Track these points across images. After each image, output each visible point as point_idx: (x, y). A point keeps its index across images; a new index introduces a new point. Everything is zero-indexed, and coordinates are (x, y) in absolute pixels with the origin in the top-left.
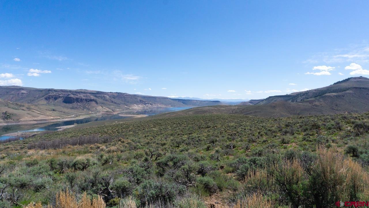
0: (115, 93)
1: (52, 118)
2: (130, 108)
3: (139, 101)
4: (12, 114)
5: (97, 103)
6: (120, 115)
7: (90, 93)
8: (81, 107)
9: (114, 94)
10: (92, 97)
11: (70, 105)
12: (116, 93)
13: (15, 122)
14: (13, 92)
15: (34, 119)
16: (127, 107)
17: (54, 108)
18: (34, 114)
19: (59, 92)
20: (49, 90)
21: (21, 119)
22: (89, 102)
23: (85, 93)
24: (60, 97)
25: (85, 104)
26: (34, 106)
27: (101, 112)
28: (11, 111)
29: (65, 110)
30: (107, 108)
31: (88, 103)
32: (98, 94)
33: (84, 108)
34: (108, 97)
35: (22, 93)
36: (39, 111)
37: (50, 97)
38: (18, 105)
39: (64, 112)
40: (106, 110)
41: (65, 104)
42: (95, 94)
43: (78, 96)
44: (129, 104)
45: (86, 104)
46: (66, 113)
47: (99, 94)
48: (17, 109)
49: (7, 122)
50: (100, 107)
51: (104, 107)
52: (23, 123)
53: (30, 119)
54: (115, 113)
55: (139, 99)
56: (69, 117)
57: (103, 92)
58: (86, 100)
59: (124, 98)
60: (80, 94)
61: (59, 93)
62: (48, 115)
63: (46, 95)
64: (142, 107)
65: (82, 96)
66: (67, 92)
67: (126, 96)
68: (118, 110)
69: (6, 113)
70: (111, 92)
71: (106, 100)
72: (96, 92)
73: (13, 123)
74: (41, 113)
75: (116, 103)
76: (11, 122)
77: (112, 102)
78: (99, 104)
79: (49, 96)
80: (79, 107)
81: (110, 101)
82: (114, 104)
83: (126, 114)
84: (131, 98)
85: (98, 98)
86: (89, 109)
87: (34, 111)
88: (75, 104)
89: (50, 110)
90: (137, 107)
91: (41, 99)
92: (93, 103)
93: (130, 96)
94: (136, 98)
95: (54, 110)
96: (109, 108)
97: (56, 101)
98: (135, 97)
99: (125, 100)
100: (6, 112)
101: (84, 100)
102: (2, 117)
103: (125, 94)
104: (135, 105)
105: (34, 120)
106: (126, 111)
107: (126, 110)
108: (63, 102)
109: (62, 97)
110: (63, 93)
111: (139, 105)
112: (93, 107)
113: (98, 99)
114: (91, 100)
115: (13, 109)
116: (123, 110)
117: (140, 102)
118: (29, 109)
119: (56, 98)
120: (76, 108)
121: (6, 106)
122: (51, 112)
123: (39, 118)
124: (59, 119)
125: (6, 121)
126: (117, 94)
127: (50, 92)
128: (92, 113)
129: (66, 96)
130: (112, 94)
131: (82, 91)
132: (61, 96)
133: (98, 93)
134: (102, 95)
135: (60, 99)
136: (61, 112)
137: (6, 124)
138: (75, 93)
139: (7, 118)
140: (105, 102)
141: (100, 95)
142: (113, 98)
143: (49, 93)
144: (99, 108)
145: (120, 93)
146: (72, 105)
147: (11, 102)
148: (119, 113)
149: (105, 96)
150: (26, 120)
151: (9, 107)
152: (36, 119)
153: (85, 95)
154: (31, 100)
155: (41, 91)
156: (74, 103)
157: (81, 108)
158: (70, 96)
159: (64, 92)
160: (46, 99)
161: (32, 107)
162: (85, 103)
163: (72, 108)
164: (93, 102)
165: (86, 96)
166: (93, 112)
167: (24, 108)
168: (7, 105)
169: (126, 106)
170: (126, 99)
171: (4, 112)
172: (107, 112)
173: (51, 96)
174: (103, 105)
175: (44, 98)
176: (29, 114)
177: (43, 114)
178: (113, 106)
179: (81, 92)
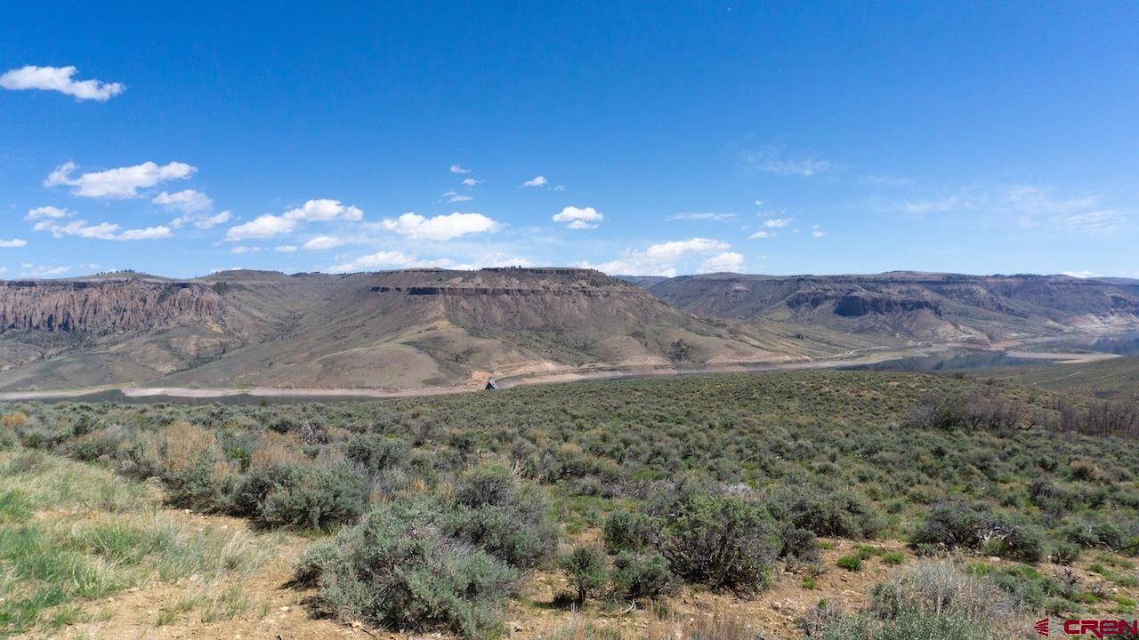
0: (1011, 277)
1: (787, 358)
2: (1067, 329)
3: (1112, 303)
4: (692, 347)
5: (938, 313)
6: (1012, 354)
7: (920, 283)
8: (885, 326)
9: (1007, 280)
10: (928, 295)
11: (855, 322)
12: (1018, 276)
13: (697, 368)
14: (715, 290)
15: (741, 361)
16: (1056, 325)
17: (801, 329)
18: (742, 346)
19: (826, 282)
20: (800, 280)
21: (710, 361)
22: (911, 309)
23: (903, 282)
24: (826, 298)
25: (900, 318)
26: (748, 326)
27: (948, 342)
28: (691, 338)
29: (833, 336)
30: (974, 328)
31: (910, 313)
32: (948, 284)
33: (897, 327)
34: (982, 291)
35: (737, 291)
36: (758, 340)
37: (802, 298)
38: (712, 322)
39: (828, 343)
40: (970, 336)
41: (840, 318)
42: (938, 286)
43: (881, 292)
44: (1066, 314)
45: (904, 318)
46: (832, 345)
47: (954, 283)
48: (703, 335)
49: (678, 367)
50: (949, 327)
51: (962, 327)
52: (715, 370)
53: (732, 361)
54: (995, 347)
55: (1109, 294)
56: (836, 358)
57: (970, 277)
58: (903, 304)
59: (1048, 291)
60: (888, 287)
61: (827, 287)
62: (778, 351)
63: (791, 293)
64: (1121, 326)
65: (894, 293)
66: (850, 282)
67: (1055, 287)
68: (1014, 335)
69: (678, 345)
70: (996, 276)
71: (977, 304)
72: (940, 279)
73: (691, 369)
74: (762, 346)
75: (1013, 311)
76: (687, 367)
77: (1000, 307)
78: (947, 316)
79: (799, 295)
80: (880, 328)
81: (989, 305)
82: (1006, 315)
83: (1033, 350)
84: (1077, 292)
85: (947, 296)
86: (910, 334)
87: (746, 338)
88: (869, 319)
89: (788, 337)
90: (1095, 326)
91: (777, 305)
92: (927, 315)
93: (1072, 287)
94: (1097, 292)
95: (798, 336)
96: (981, 330)
97: (816, 311)
98: (1095, 288)
99: (1052, 300)
100: (681, 340)
101: (896, 304)
102: (670, 353)
103: (1052, 280)
104: (1092, 317)
105: (740, 364)
106: (1046, 339)
107: (1044, 336)
108: (835, 312)
109: (832, 298)
110: (839, 286)
111: (1111, 317)
112: (925, 326)
113: (945, 299)
114: (921, 305)
115: (697, 333)
116: (1033, 337)
117: (1113, 307)
118: (734, 333)
119: (816, 302)
120: (872, 329)
121: (683, 326)
122: (788, 343)
123: (754, 359)
124: (807, 361)
125: (678, 363)
126: (1020, 280)
127: (803, 284)
128: (915, 347)
129: (844, 295)
130: (999, 280)
131: (897, 277)
132: (829, 294)
133: (950, 279)
134: (963, 287)
135: (827, 306)
136: (821, 341)
137: (675, 372)
138: (873, 284)
139: (679, 357)
140: (971, 308)
141: (956, 287)
142: (1005, 294)
143: (799, 289)
144: (946, 329)
145: (1033, 276)
146: (861, 320)
147: (696, 317)
148: (1008, 349)
149: (974, 288)
150: (720, 362)
151: (688, 330)
152: (744, 360)
153: (904, 288)
154: (753, 309)
155: (779, 282)
156: (867, 316)
157: (885, 329)
158: (855, 294)
159: (840, 282)
160: (790, 304)
161: (746, 328)
162: (900, 313)
163: (860, 331)
164: (927, 311)
165: (908, 292)
166: (920, 343)
167: (723, 331)
168: (686, 324)
169: (1051, 323)
170: (1054, 296)
171: (677, 341)
172: (970, 341)
173: (803, 296)
174: (960, 319)
175: (784, 301)
176: (729, 346)
177: (766, 347)
178: (996, 323)
179: (893, 282)
